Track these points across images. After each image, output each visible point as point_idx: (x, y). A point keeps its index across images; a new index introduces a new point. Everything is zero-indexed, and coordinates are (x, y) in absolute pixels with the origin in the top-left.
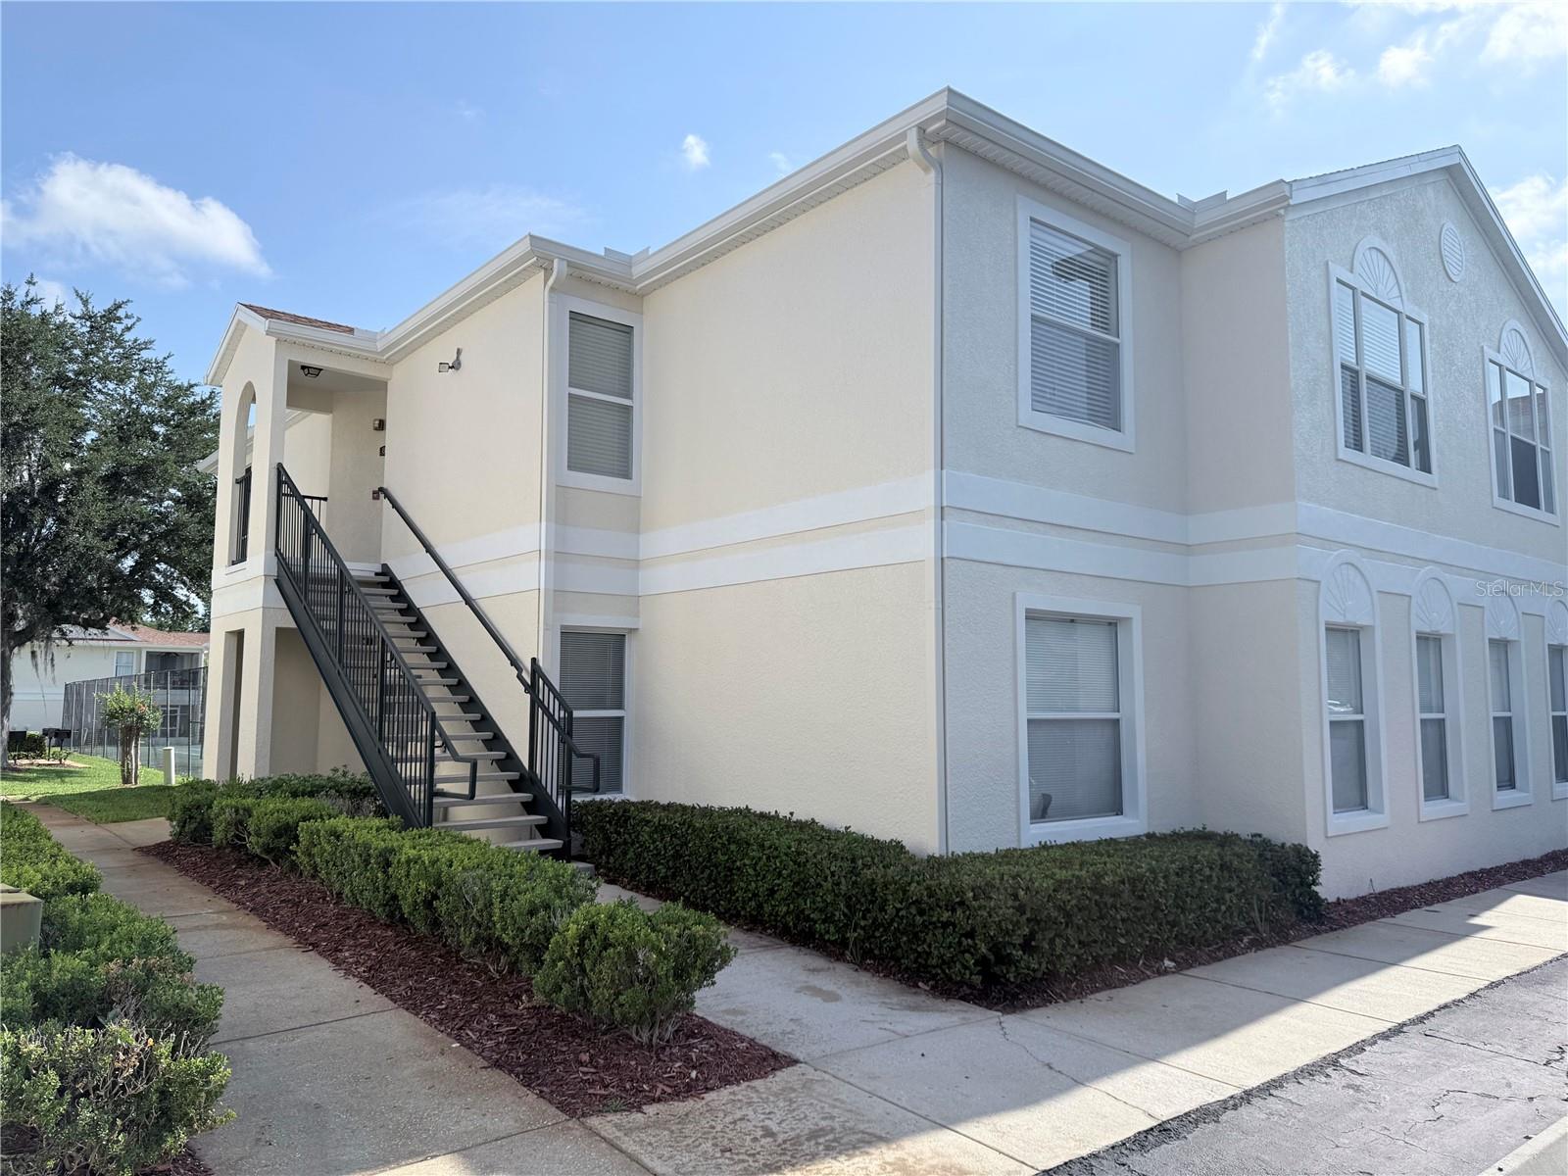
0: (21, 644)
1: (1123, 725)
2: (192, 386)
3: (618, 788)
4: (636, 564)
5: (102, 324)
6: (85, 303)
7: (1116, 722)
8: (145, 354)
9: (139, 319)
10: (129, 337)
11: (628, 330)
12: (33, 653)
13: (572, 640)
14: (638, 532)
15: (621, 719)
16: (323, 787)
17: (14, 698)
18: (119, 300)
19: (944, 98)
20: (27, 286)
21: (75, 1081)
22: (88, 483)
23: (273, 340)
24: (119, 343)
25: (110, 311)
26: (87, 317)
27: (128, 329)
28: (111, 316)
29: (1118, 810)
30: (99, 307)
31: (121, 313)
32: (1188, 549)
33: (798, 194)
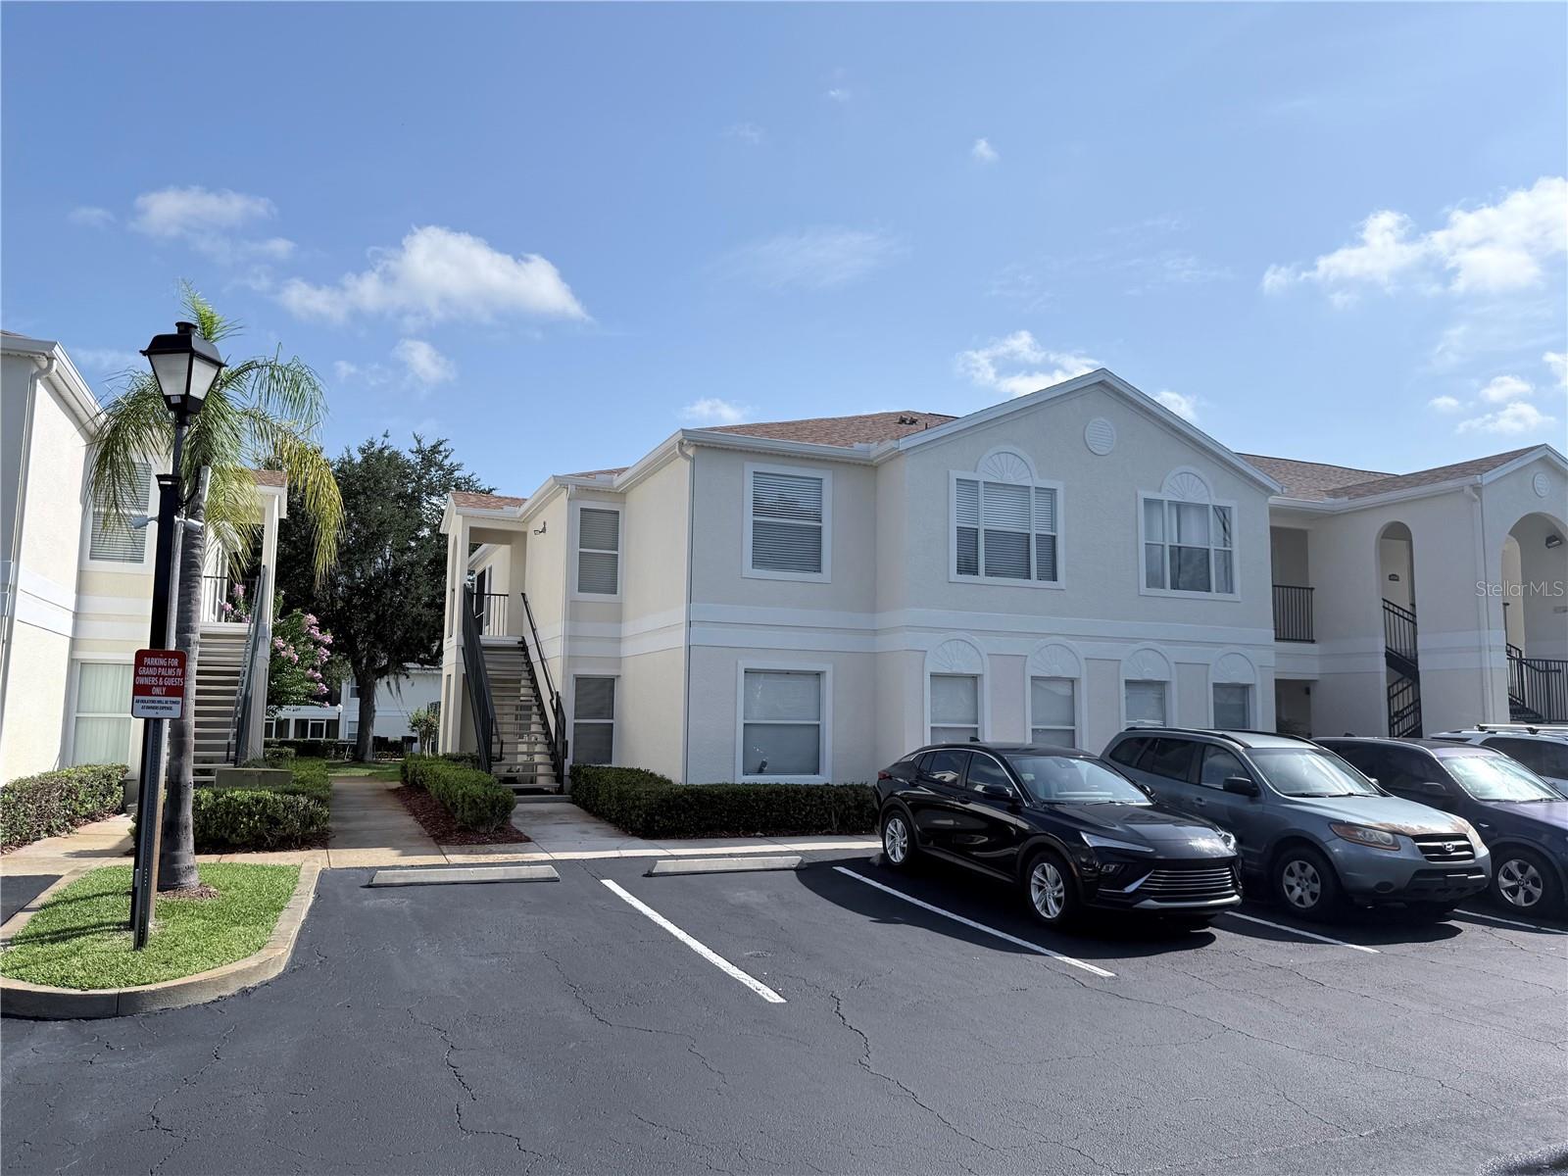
0: (381, 677)
1: (821, 728)
2: (491, 490)
3: (610, 762)
4: (619, 640)
5: (430, 457)
6: (419, 442)
7: (818, 725)
8: (457, 474)
9: (453, 450)
10: (447, 462)
11: (617, 513)
12: (388, 683)
13: (581, 682)
14: (621, 622)
15: (612, 724)
16: (465, 757)
17: (377, 714)
18: (441, 439)
19: (681, 434)
20: (383, 439)
21: (288, 807)
22: (419, 570)
23: (461, 517)
24: (441, 467)
25: (435, 447)
26: (420, 451)
27: (446, 457)
28: (435, 449)
29: (817, 772)
30: (427, 445)
31: (441, 448)
32: (875, 632)
33: (655, 460)
